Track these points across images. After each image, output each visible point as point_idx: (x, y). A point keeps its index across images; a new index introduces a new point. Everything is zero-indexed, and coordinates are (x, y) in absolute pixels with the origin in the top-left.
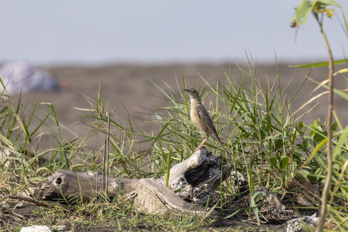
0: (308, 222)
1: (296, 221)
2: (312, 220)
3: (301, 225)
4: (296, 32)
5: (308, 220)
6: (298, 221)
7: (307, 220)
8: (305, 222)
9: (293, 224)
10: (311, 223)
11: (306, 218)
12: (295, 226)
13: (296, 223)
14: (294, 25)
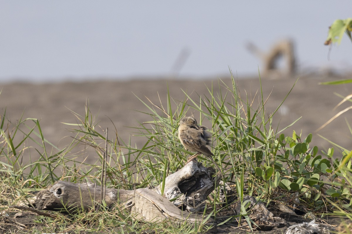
0: (308, 227)
1: (296, 227)
2: (311, 226)
3: (301, 230)
4: (330, 49)
5: (308, 226)
6: (298, 227)
7: (306, 226)
8: (305, 228)
9: (294, 230)
10: (310, 229)
11: (306, 224)
12: (295, 231)
13: (296, 229)
14: (328, 43)
